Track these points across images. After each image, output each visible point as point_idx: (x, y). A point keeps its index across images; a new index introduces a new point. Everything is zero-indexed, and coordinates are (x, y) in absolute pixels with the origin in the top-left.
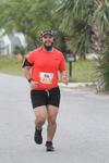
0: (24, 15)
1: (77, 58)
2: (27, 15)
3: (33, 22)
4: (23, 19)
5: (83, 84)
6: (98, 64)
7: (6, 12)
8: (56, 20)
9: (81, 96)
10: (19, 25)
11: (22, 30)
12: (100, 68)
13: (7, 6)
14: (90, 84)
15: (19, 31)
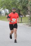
0: (8, 4)
1: (23, 16)
2: (9, 4)
3: (11, 6)
4: (8, 5)
5: (25, 24)
6: (29, 18)
7: (3, 3)
8: (17, 6)
9: (25, 27)
10: (7, 7)
11: (8, 8)
12: (30, 19)
13: (3, 2)
14: (27, 24)
15: (7, 9)
